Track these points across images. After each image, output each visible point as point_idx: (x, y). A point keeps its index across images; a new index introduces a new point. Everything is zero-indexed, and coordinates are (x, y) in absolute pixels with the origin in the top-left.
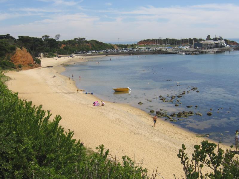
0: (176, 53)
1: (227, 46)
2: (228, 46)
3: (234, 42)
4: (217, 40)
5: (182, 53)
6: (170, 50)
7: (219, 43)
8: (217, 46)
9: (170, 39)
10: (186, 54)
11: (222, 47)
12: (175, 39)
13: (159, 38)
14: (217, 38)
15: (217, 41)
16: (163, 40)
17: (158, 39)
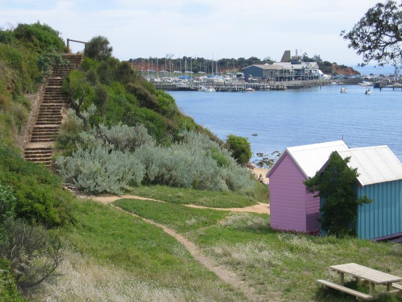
0: (196, 90)
1: (322, 75)
2: (326, 76)
3: (346, 67)
4: (299, 61)
5: (209, 88)
6: (184, 83)
7: (303, 70)
8: (298, 74)
9: (193, 58)
10: (217, 91)
11: (312, 78)
12: (206, 58)
13: (167, 55)
14: (299, 58)
15: (300, 63)
16: (175, 60)
17: (164, 59)
